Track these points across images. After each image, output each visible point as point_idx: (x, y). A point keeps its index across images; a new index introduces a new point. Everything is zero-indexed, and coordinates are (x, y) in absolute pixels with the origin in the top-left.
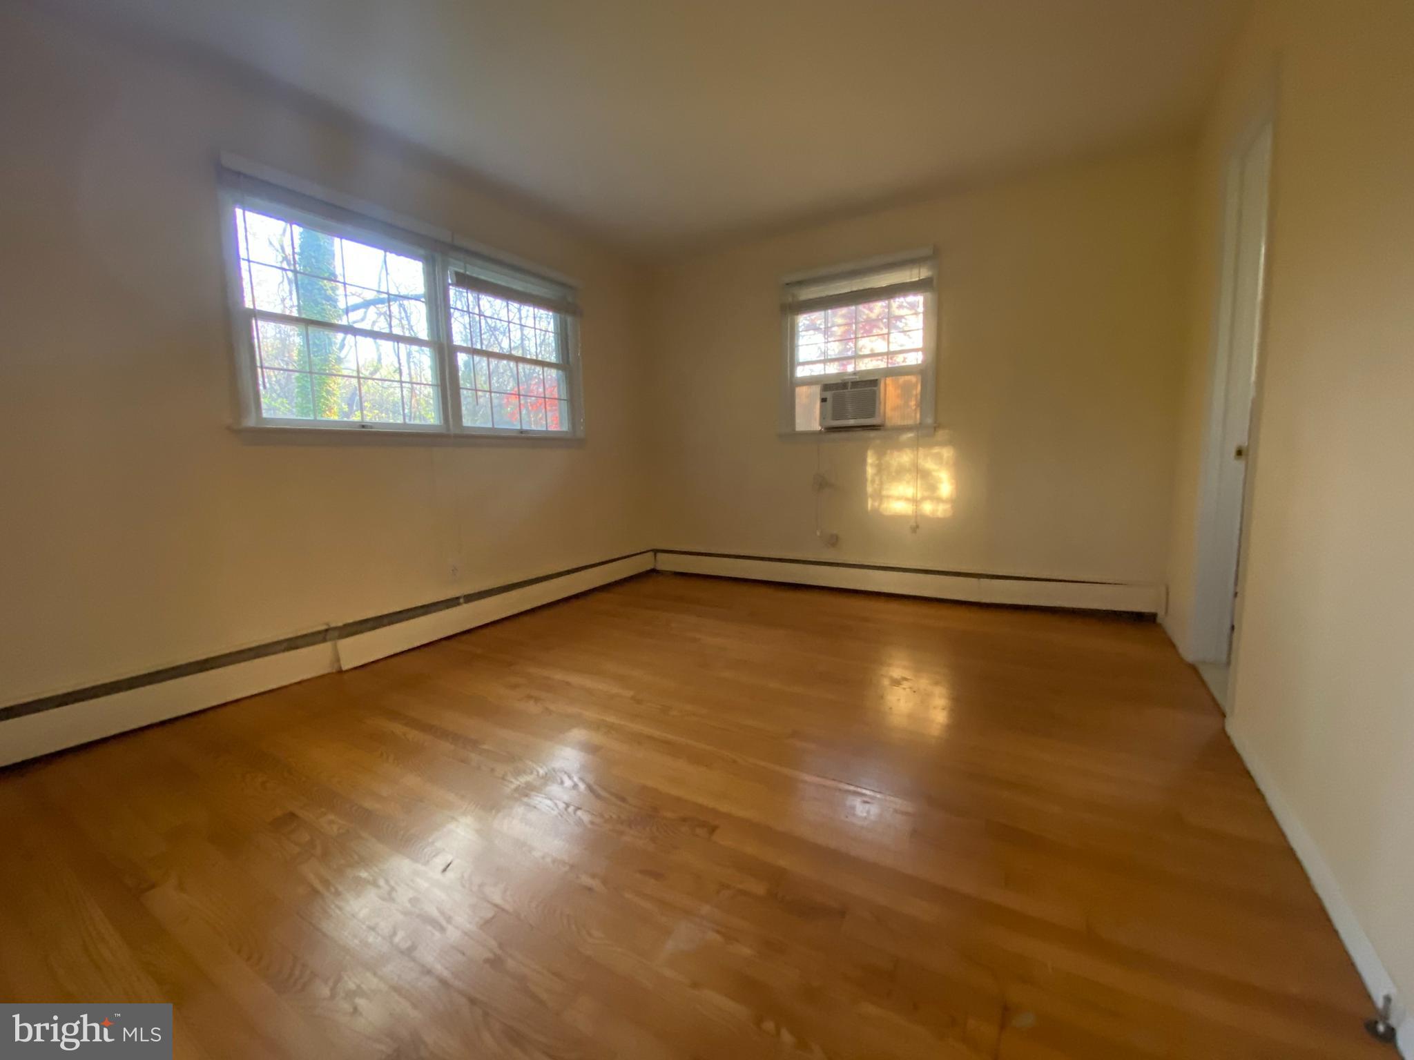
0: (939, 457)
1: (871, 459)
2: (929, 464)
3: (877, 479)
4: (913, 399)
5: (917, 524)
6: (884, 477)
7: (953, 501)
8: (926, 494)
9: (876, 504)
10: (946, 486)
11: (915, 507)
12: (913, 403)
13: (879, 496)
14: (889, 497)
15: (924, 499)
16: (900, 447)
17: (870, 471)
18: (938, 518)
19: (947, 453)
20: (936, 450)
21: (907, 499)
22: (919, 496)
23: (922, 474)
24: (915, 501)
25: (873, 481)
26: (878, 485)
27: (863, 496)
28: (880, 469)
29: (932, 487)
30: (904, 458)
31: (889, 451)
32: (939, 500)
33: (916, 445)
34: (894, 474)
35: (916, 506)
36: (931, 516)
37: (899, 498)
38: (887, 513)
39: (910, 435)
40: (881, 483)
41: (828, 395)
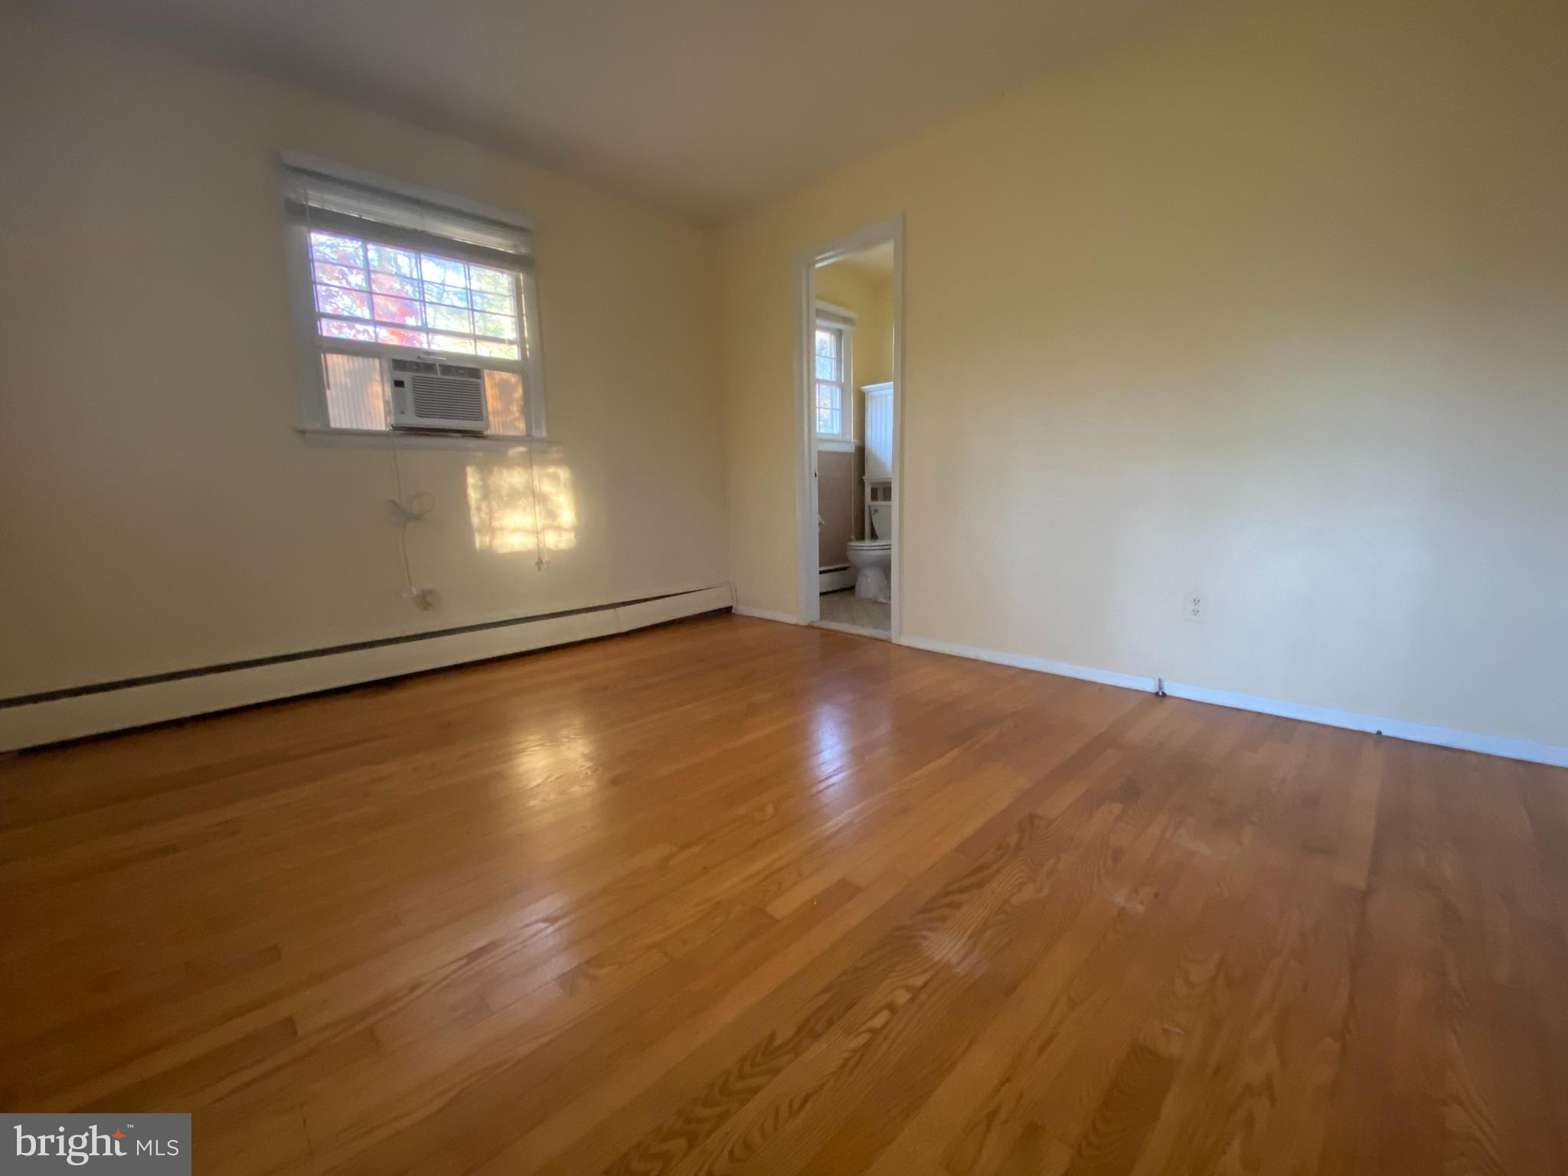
0: (554, 478)
1: (472, 478)
2: (546, 487)
3: (484, 505)
4: (515, 403)
5: (540, 560)
6: (494, 503)
7: (576, 529)
8: (547, 522)
9: (487, 539)
10: (567, 511)
11: (536, 539)
12: (515, 408)
13: (492, 531)
14: (502, 529)
15: (544, 529)
16: (509, 464)
17: (473, 495)
18: (562, 551)
19: (564, 474)
20: (551, 470)
21: (526, 531)
22: (540, 526)
23: (539, 498)
24: (536, 533)
25: (479, 509)
26: (486, 514)
27: (468, 531)
28: (487, 493)
29: (552, 515)
30: (513, 478)
31: (496, 469)
32: (559, 529)
33: (528, 462)
34: (506, 499)
35: (537, 537)
36: (555, 549)
37: (516, 530)
38: (503, 551)
39: (521, 449)
40: (491, 513)
41: (406, 376)
